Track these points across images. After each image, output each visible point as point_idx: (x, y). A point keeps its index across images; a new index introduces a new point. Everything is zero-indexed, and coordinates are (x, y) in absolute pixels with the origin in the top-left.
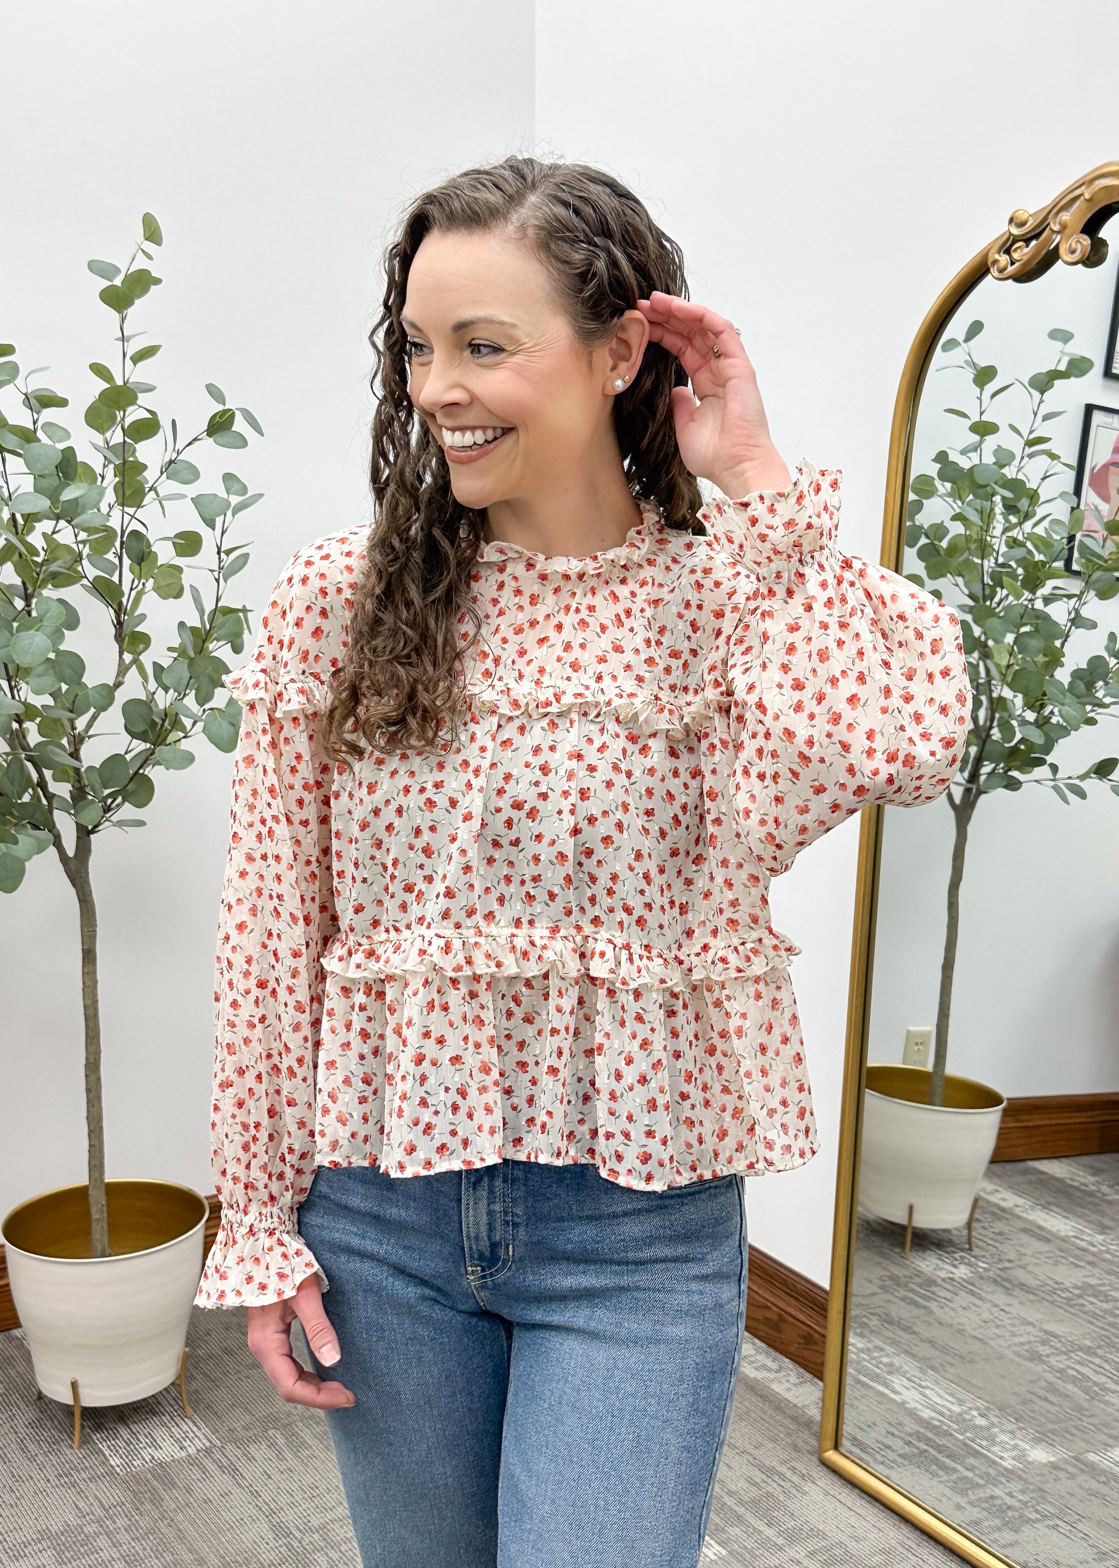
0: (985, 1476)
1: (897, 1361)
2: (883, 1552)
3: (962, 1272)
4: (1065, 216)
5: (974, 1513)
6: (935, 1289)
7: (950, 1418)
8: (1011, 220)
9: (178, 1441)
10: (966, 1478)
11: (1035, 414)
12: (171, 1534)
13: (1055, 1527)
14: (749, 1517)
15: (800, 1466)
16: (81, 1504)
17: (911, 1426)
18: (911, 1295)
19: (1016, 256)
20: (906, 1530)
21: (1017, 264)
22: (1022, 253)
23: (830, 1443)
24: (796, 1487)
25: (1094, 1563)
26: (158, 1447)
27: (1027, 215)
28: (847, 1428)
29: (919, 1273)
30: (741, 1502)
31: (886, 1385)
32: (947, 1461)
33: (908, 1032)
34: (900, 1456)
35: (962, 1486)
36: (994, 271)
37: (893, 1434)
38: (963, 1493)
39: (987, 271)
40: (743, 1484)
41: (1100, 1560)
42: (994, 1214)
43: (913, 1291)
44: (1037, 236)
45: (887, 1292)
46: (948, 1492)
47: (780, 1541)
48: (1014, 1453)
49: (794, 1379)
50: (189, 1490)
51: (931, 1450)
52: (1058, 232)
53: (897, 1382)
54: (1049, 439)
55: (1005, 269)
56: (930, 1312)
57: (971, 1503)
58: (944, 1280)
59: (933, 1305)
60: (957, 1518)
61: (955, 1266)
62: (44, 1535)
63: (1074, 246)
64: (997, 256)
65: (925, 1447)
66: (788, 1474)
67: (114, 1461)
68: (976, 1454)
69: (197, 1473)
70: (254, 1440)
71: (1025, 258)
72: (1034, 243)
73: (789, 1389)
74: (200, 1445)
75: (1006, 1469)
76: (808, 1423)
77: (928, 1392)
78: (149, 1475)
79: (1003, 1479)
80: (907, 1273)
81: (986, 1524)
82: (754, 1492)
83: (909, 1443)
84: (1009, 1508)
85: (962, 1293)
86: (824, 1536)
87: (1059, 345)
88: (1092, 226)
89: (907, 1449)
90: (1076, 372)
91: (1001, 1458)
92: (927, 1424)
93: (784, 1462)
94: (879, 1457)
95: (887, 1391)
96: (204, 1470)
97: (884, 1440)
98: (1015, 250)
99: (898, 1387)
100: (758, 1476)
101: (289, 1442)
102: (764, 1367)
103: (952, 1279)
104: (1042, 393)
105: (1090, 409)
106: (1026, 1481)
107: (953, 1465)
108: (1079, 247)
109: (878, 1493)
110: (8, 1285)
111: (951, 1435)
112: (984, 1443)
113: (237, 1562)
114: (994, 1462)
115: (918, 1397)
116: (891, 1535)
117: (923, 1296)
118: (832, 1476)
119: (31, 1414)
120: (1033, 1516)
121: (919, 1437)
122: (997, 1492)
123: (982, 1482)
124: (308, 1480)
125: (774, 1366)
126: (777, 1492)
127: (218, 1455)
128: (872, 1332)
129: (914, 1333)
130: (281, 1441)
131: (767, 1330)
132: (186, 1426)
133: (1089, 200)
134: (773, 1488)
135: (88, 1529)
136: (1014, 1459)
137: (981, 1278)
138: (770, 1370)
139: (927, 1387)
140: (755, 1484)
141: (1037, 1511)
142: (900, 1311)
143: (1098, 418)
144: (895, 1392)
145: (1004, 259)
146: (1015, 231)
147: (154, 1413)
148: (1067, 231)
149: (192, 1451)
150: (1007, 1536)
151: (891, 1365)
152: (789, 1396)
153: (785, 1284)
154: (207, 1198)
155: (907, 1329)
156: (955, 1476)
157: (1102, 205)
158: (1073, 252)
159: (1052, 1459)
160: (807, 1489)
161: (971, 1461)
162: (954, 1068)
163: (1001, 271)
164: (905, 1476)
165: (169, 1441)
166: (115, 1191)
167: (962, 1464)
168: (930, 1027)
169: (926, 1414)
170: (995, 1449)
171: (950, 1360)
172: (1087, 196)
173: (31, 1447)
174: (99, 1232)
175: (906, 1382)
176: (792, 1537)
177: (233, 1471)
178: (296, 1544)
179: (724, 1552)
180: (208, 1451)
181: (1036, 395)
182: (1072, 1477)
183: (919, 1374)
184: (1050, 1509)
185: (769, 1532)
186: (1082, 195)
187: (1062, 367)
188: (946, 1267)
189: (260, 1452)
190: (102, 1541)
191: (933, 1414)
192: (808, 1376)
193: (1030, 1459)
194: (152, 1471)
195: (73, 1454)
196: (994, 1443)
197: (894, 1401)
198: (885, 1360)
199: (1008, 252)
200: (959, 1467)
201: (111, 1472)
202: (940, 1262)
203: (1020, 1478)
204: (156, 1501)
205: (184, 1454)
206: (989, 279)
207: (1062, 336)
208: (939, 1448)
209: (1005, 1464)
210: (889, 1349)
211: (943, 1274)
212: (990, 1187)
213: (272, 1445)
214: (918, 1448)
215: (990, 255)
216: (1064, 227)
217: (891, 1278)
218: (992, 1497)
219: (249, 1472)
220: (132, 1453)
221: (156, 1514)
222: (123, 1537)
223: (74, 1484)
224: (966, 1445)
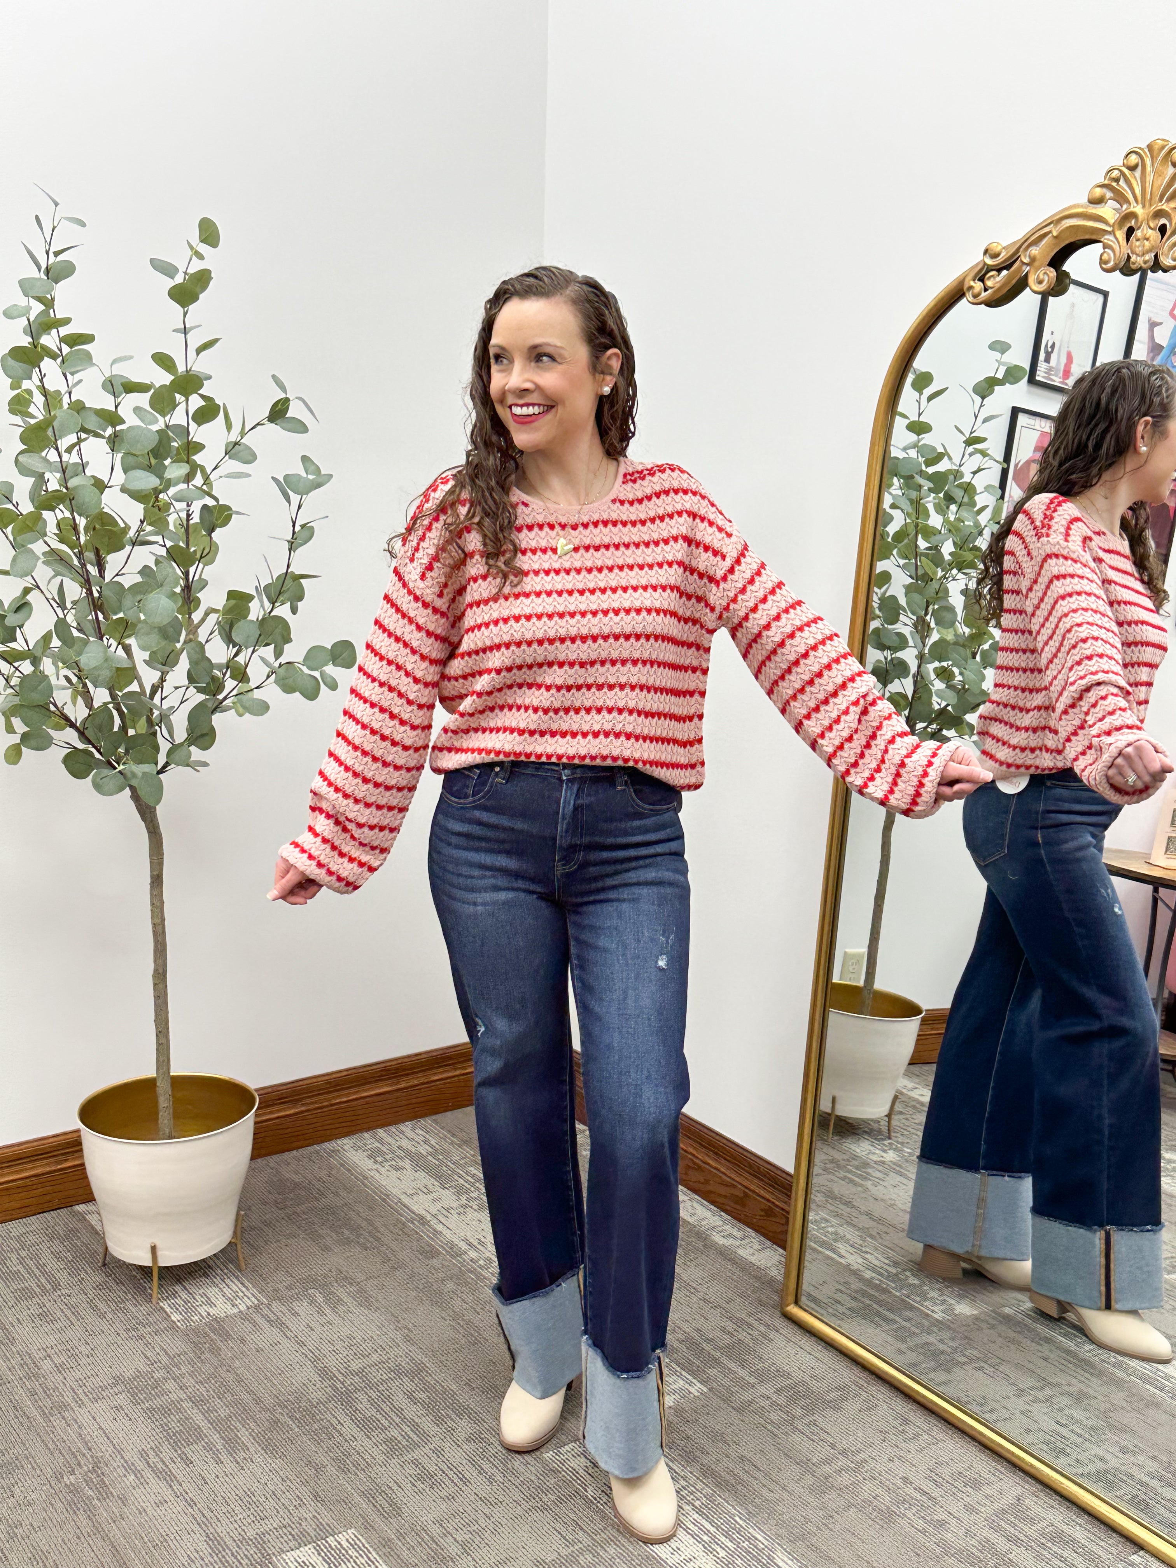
0: (919, 1325)
1: (840, 1231)
2: (838, 1388)
3: (891, 1156)
4: (1035, 251)
5: (912, 1357)
6: (869, 1170)
7: (888, 1278)
8: (986, 252)
9: (229, 1299)
10: (904, 1327)
11: (976, 417)
12: (230, 1377)
13: (980, 1369)
14: (724, 1360)
15: (766, 1319)
16: (149, 1354)
17: (856, 1285)
18: (850, 1176)
19: (989, 283)
20: (857, 1370)
21: (990, 291)
22: (995, 281)
23: (791, 1298)
24: (765, 1336)
25: (1014, 1398)
26: (212, 1304)
27: (999, 248)
28: (805, 1287)
29: (855, 1157)
30: (717, 1348)
31: (834, 1251)
32: (887, 1313)
33: (845, 953)
34: (849, 1309)
35: (901, 1335)
36: (969, 296)
37: (841, 1291)
38: (903, 1340)
39: (963, 295)
40: (718, 1333)
41: (1019, 1396)
42: (914, 1107)
43: (849, 1171)
44: (1008, 267)
45: (829, 1173)
46: (889, 1339)
47: (752, 1380)
48: (944, 1307)
49: (757, 1246)
50: (243, 1341)
51: (875, 1306)
52: (1027, 264)
53: (842, 1248)
54: (984, 440)
55: (979, 294)
56: (866, 1190)
57: (910, 1348)
58: (875, 1162)
59: (869, 1184)
60: (899, 1360)
61: (884, 1151)
62: (118, 1380)
63: (1041, 277)
64: (972, 283)
65: (868, 1302)
66: (756, 1324)
67: (175, 1317)
68: (912, 1308)
69: (248, 1326)
70: (297, 1298)
71: (998, 286)
72: (1005, 272)
73: (753, 1254)
74: (249, 1303)
75: (937, 1320)
76: (771, 1281)
77: (868, 1256)
78: (207, 1329)
79: (935, 1329)
80: (845, 1157)
81: (924, 1366)
82: (727, 1339)
83: (854, 1299)
84: (942, 1352)
85: (892, 1174)
86: (788, 1376)
87: (997, 355)
88: (1057, 261)
89: (854, 1304)
90: (1011, 379)
91: (933, 1311)
92: (869, 1282)
93: (750, 1315)
94: (830, 1310)
95: (834, 1256)
96: (255, 1324)
97: (835, 1296)
98: (989, 278)
99: (843, 1252)
100: (730, 1326)
101: (327, 1299)
102: (730, 1235)
103: (883, 1163)
104: (983, 398)
105: (1015, 412)
106: (954, 1331)
107: (892, 1316)
108: (1046, 279)
109: (832, 1339)
110: (83, 1165)
111: (890, 1292)
112: (918, 1299)
113: (289, 1400)
114: (927, 1315)
115: (860, 1260)
116: (845, 1374)
117: (859, 1176)
118: (792, 1326)
119: (98, 1278)
120: (963, 1359)
121: (864, 1293)
122: (931, 1339)
123: (917, 1331)
124: (346, 1331)
125: (739, 1234)
126: (748, 1340)
127: (266, 1311)
128: (818, 1206)
129: (853, 1207)
130: (320, 1299)
131: (732, 1204)
132: (236, 1285)
133: (1056, 237)
134: (743, 1335)
135: (157, 1375)
136: (942, 1312)
137: (907, 1161)
138: (735, 1238)
139: (867, 1252)
140: (729, 1333)
141: (964, 1355)
142: (840, 1188)
143: (1022, 419)
144: (842, 1257)
145: (978, 286)
146: (989, 262)
147: (206, 1275)
148: (1037, 264)
149: (243, 1308)
150: (941, 1376)
151: (836, 1233)
152: (753, 1259)
153: (750, 1166)
154: (257, 1090)
155: (848, 1204)
156: (895, 1326)
157: (1067, 242)
158: (1040, 282)
159: (975, 1312)
160: (771, 1336)
161: (908, 1314)
162: (881, 984)
163: (975, 296)
164: (856, 1327)
165: (221, 1299)
166: (179, 1083)
167: (900, 1316)
168: (864, 950)
169: (868, 1274)
170: (927, 1303)
171: (885, 1229)
172: (1055, 234)
173: (101, 1306)
174: (165, 1119)
175: (849, 1248)
176: (762, 1376)
177: (280, 1325)
178: (339, 1385)
179: (705, 1389)
180: (257, 1308)
181: (978, 399)
182: (993, 1327)
183: (861, 1242)
184: (975, 1353)
185: (742, 1373)
186: (1050, 232)
187: (1000, 375)
188: (877, 1151)
189: (303, 1308)
190: (171, 1385)
191: (874, 1275)
192: (768, 1243)
193: (956, 1312)
194: (209, 1325)
195: (139, 1310)
196: (926, 1299)
197: (840, 1263)
198: (830, 1229)
199: (982, 280)
200: (897, 1319)
201: (173, 1326)
202: (872, 1148)
203: (949, 1328)
204: (215, 1351)
205: (236, 1310)
206: (964, 301)
207: (1000, 347)
208: (880, 1303)
209: (936, 1316)
210: (834, 1221)
211: (875, 1158)
212: (910, 1085)
213: (312, 1302)
214: (863, 1303)
215: (967, 280)
216: (1033, 260)
217: (832, 1161)
218: (927, 1344)
219: (295, 1326)
220: (189, 1309)
221: (215, 1361)
222: (189, 1382)
223: (142, 1337)
224: (903, 1300)
